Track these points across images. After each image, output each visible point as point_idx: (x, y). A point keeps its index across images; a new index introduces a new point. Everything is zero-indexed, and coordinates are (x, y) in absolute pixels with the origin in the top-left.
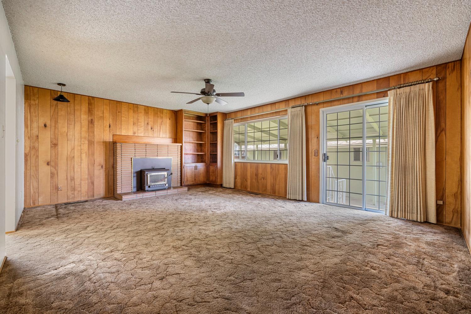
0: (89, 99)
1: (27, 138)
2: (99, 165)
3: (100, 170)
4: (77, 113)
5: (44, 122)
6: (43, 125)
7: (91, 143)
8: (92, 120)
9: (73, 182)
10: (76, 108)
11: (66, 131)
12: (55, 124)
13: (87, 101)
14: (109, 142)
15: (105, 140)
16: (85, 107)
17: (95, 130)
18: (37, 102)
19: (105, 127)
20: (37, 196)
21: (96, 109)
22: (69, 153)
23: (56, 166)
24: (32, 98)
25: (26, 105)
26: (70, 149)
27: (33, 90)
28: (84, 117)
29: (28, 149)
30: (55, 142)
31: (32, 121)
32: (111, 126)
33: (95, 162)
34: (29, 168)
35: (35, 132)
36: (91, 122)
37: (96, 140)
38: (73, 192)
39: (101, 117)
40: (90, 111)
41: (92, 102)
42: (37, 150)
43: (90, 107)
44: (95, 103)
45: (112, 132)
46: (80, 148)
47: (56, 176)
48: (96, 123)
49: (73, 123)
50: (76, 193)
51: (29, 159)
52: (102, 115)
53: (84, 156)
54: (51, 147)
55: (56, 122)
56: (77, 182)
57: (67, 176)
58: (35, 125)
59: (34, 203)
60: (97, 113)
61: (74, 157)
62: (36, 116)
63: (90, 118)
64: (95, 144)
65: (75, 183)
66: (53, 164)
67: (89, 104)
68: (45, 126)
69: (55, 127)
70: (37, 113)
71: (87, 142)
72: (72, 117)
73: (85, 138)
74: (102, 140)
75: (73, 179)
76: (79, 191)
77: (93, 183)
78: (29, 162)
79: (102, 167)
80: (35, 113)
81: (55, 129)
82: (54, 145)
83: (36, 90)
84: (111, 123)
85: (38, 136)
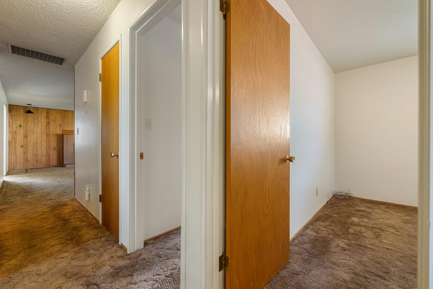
0: (46, 110)
1: (10, 133)
2: (53, 148)
3: (54, 150)
4: (40, 118)
5: (20, 124)
6: (19, 126)
7: (48, 135)
8: (49, 122)
9: (37, 157)
10: (38, 116)
11: (33, 128)
12: (26, 125)
13: (46, 111)
14: (60, 134)
15: (57, 133)
16: (44, 114)
17: (51, 127)
18: (15, 113)
19: (57, 126)
20: (16, 164)
21: (51, 116)
22: (34, 141)
23: (26, 148)
24: (13, 111)
25: (9, 115)
26: (35, 139)
27: (13, 107)
28: (44, 121)
29: (11, 139)
30: (26, 134)
31: (13, 124)
32: (61, 125)
33: (51, 146)
34: (11, 149)
35: (14, 129)
36: (48, 123)
37: (51, 133)
38: (37, 163)
39: (54, 120)
40: (47, 117)
41: (49, 111)
42: (16, 139)
43: (47, 114)
44: (51, 112)
45: (61, 129)
46: (41, 138)
47: (27, 153)
48: (51, 124)
49: (37, 124)
50: (39, 163)
51: (11, 144)
52: (55, 119)
53: (43, 142)
54: (24, 137)
55: (27, 124)
56: (39, 157)
57: (33, 153)
58: (14, 126)
59: (14, 168)
60: (52, 117)
61: (37, 143)
62: (15, 121)
63: (47, 121)
64: (51, 136)
65: (38, 158)
66: (24, 147)
67: (46, 113)
68: (20, 126)
69: (26, 126)
70: (15, 119)
71: (45, 134)
72: (36, 121)
73: (44, 132)
74: (55, 133)
75: (37, 155)
76: (40, 162)
77: (49, 158)
78: (11, 146)
79: (55, 149)
80: (14, 119)
81: (26, 128)
82: (26, 136)
83: (15, 107)
84: (61, 123)
85: (16, 132)
